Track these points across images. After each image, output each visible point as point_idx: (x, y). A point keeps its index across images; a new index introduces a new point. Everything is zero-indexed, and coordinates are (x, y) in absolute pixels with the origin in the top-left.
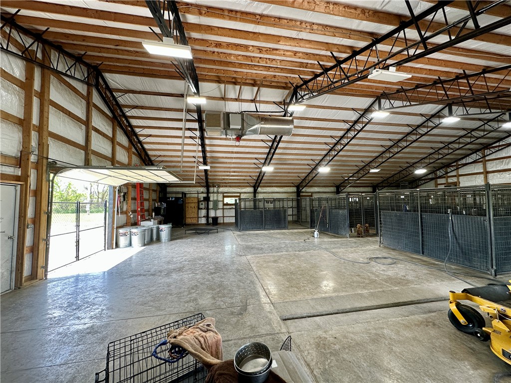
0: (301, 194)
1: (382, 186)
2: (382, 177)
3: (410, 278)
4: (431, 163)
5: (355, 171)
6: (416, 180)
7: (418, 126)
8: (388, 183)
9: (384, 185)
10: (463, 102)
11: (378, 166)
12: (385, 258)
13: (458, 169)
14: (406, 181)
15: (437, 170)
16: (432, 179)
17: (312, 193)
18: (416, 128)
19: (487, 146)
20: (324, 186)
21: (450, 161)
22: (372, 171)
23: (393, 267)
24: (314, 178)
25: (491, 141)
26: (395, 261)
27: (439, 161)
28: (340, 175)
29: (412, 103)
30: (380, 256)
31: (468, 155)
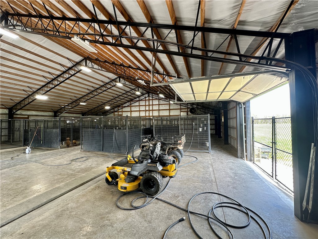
0: (14, 116)
1: (88, 114)
2: (88, 109)
3: (93, 166)
4: (112, 104)
5: (70, 102)
6: (106, 112)
7: (107, 83)
8: (91, 112)
9: (89, 113)
10: (124, 78)
11: (85, 101)
12: (82, 158)
13: (122, 108)
14: (101, 112)
15: (115, 108)
16: (112, 112)
17: (29, 116)
18: (106, 84)
19: (132, 100)
20: (43, 111)
21: (120, 104)
22: (81, 104)
23: (85, 162)
24: (31, 103)
25: (133, 98)
26: (88, 158)
27: (115, 103)
28: (58, 104)
29: (103, 69)
30: (79, 157)
31: (126, 103)
